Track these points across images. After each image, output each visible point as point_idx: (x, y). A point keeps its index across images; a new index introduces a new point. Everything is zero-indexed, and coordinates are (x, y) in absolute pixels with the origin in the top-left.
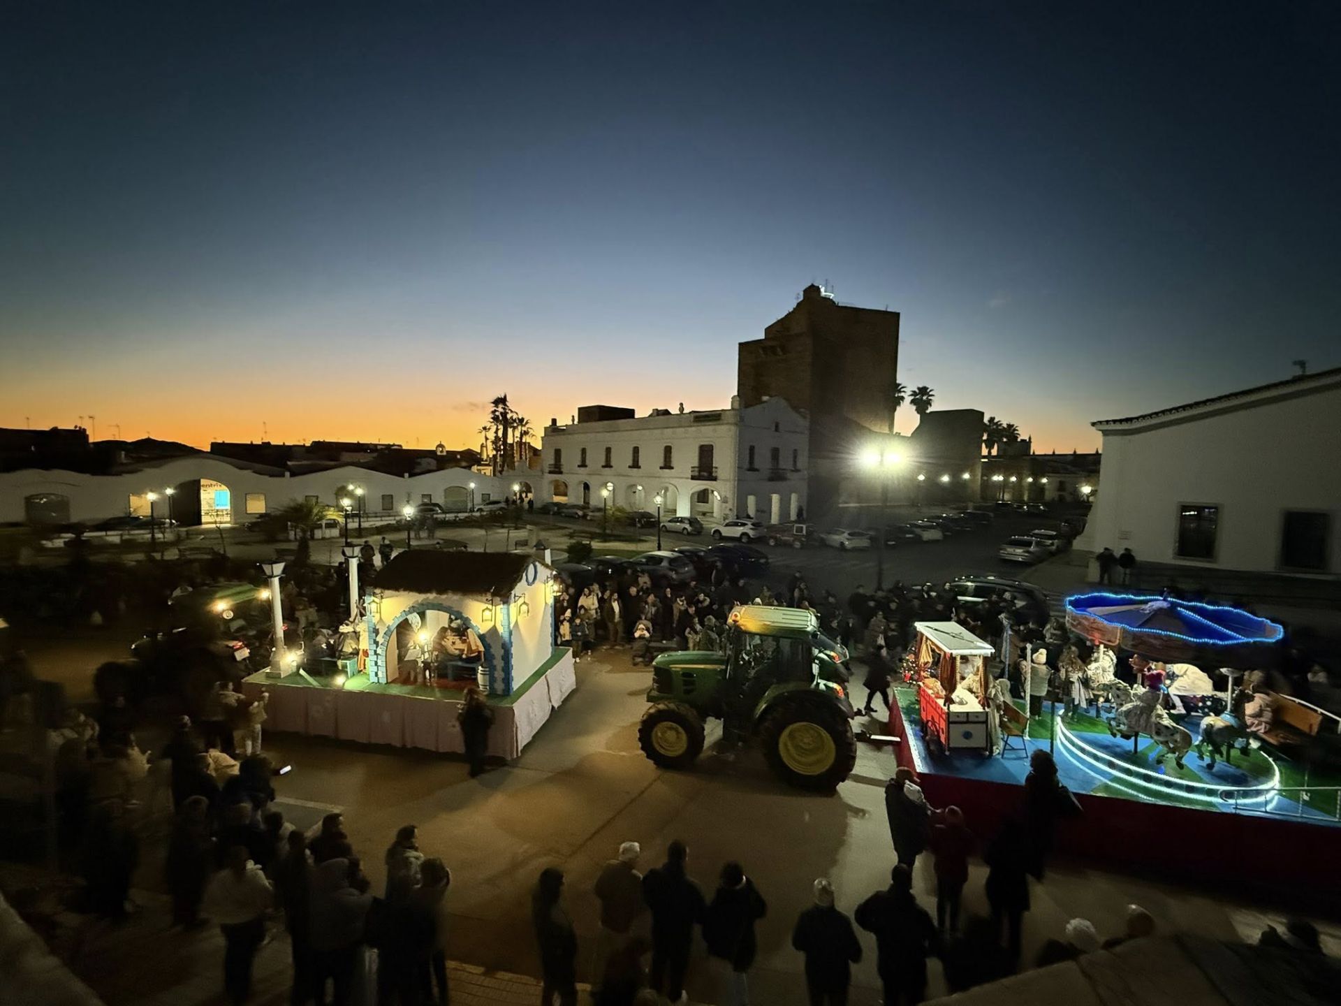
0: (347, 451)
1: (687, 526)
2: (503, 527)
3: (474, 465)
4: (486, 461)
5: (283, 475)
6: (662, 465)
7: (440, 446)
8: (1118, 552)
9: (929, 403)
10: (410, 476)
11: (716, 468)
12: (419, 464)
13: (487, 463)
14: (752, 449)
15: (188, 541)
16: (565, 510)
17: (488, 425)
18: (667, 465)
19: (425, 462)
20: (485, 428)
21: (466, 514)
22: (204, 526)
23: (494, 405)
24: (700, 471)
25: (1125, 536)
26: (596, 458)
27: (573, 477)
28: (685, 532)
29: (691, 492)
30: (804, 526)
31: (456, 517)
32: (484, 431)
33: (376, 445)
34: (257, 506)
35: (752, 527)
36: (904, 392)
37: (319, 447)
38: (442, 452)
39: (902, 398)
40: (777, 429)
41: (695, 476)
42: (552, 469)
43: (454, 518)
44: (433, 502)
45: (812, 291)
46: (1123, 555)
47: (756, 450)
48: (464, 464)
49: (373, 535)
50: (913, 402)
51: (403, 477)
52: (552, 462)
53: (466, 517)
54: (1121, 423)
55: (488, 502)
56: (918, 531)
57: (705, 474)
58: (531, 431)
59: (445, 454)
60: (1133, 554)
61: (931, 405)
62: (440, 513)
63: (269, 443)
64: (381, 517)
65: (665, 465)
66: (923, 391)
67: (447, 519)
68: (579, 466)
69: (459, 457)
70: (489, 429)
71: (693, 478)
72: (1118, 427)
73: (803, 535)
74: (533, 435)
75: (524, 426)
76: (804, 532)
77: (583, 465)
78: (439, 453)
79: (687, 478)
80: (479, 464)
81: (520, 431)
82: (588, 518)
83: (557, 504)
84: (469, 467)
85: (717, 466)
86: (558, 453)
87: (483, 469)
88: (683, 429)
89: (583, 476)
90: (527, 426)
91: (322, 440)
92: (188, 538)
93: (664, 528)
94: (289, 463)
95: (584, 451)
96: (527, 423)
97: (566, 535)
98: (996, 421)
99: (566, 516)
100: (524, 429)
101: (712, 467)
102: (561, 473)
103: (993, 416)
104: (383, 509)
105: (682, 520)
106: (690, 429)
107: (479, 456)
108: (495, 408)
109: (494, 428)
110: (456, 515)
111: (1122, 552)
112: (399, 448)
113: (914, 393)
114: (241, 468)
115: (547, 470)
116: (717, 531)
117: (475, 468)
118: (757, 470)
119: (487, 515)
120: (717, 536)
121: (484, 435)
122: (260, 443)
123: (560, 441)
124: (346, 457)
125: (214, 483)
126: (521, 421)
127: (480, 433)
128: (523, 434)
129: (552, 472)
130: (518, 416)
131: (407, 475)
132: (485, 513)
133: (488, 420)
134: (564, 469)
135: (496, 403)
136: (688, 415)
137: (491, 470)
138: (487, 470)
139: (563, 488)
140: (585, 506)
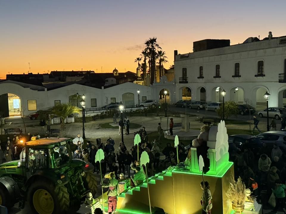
0: (69, 76)
1: (279, 114)
2: (158, 116)
3: (135, 80)
4: (140, 78)
5: (44, 90)
7: (115, 70)
10: (105, 88)
12: (107, 81)
13: (141, 79)
15: (6, 125)
16: (191, 105)
17: (140, 57)
18: (261, 73)
19: (111, 80)
20: (138, 59)
21: (136, 109)
22: (10, 117)
23: (146, 45)
24: (285, 77)
26: (208, 73)
27: (195, 85)
28: (277, 117)
29: (279, 91)
31: (131, 110)
32: (138, 61)
33: (82, 72)
34: (33, 107)
37: (55, 74)
38: (116, 74)
41: (281, 80)
42: (181, 81)
43: (130, 111)
44: (117, 102)
48: (129, 80)
49: (91, 121)
51: (101, 88)
52: (181, 76)
53: (137, 110)
55: (145, 101)
58: (166, 59)
59: (118, 75)
63: (31, 73)
64: (93, 111)
65: (259, 74)
67: (126, 111)
68: (198, 78)
69: (125, 76)
70: (141, 59)
71: (280, 81)
74: (167, 61)
75: (162, 56)
77: (201, 77)
78: (115, 75)
79: (276, 82)
80: (137, 80)
81: (159, 59)
83: (185, 101)
84: (132, 82)
86: (185, 70)
87: (139, 83)
88: (271, 50)
89: (201, 83)
90: (163, 56)
91: (55, 71)
92: (5, 124)
93: (261, 115)
94: (43, 84)
95: (201, 68)
96: (163, 54)
97: (198, 120)
99: (192, 108)
100: (162, 58)
102: (187, 82)
104: (92, 107)
105: (273, 109)
106: (277, 49)
107: (136, 75)
108: (147, 47)
109: (143, 59)
110: (131, 109)
112: (93, 73)
114: (25, 87)
115: (178, 81)
117: (135, 82)
119: (148, 108)
121: (138, 63)
122: (28, 74)
123: (185, 63)
124: (69, 79)
125: (13, 95)
126: (160, 53)
127: (136, 61)
128: (161, 60)
129: (180, 82)
130: (159, 50)
131: (103, 87)
132: (146, 108)
133: (142, 54)
134: (189, 80)
135: (147, 43)
136: (276, 39)
137: (143, 83)
138: (141, 83)
139: (188, 92)
140: (203, 102)
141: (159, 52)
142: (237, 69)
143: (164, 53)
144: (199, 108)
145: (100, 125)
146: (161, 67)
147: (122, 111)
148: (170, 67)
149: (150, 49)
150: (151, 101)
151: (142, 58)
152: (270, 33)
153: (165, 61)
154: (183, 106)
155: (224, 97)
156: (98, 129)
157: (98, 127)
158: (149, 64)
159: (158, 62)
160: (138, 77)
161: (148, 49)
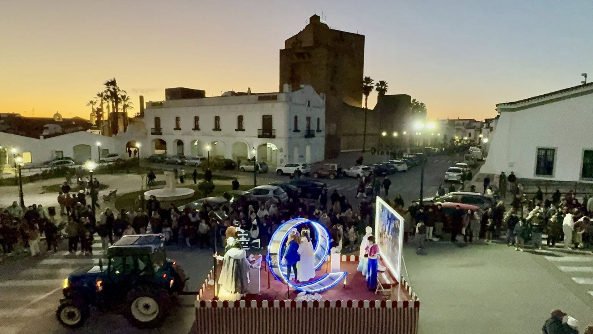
3: (88, 129)
4: (95, 126)
6: (237, 128)
7: (57, 115)
8: (507, 174)
9: (385, 90)
10: (44, 138)
11: (274, 130)
13: (96, 127)
14: (296, 117)
18: (240, 128)
19: (52, 128)
20: (91, 102)
23: (106, 86)
24: (263, 132)
25: (511, 165)
26: (187, 124)
27: (170, 137)
29: (258, 145)
30: (336, 165)
32: (91, 105)
35: (302, 167)
36: (373, 83)
38: (59, 119)
39: (372, 87)
40: (309, 106)
41: (260, 135)
42: (154, 132)
44: (64, 156)
45: (315, 19)
46: (510, 175)
47: (299, 119)
50: (377, 89)
51: (39, 138)
52: (153, 127)
54: (511, 105)
55: (108, 155)
56: (395, 165)
57: (268, 134)
58: (131, 105)
59: (61, 120)
60: (514, 174)
61: (387, 91)
62: (74, 165)
65: (239, 128)
66: (383, 83)
68: (174, 129)
69: (74, 123)
70: (95, 103)
71: (259, 137)
72: (509, 107)
73: (336, 170)
74: (132, 108)
75: (126, 101)
76: (336, 169)
77: (178, 128)
78: (57, 120)
79: (255, 137)
80: (92, 129)
81: (123, 104)
82: (186, 164)
83: (158, 155)
85: (275, 129)
86: (157, 121)
87: (93, 132)
88: (251, 105)
89: (178, 135)
90: (128, 101)
95: (177, 119)
96: (128, 99)
98: (416, 101)
99: (168, 163)
100: (126, 103)
101: (272, 130)
102: (161, 134)
103: (415, 99)
106: (255, 105)
107: (89, 123)
108: (108, 88)
109: (99, 103)
111: (510, 174)
112: (19, 116)
113: (378, 85)
115: (150, 132)
116: (280, 170)
117: (89, 131)
118: (299, 131)
119: (113, 164)
120: (280, 173)
121: (91, 107)
123: (158, 112)
126: (124, 97)
127: (88, 105)
128: (125, 106)
129: (152, 134)
130: (123, 94)
131: (42, 137)
132: (111, 163)
133: (97, 96)
134: (163, 131)
135: (108, 84)
136: (254, 96)
137: (99, 132)
138: (97, 132)
139: (162, 144)
140: (181, 156)
141: (122, 96)
142: (217, 122)
143: (129, 97)
144: (177, 163)
145: (44, 187)
146: (124, 114)
147: (91, 170)
148: (135, 114)
149: (111, 92)
150: (116, 155)
151: (97, 101)
152: (249, 89)
153: (130, 108)
154: (157, 161)
155: (208, 151)
156: (43, 193)
157: (42, 192)
158: (107, 109)
159: (122, 107)
160: (92, 124)
161: (109, 92)
